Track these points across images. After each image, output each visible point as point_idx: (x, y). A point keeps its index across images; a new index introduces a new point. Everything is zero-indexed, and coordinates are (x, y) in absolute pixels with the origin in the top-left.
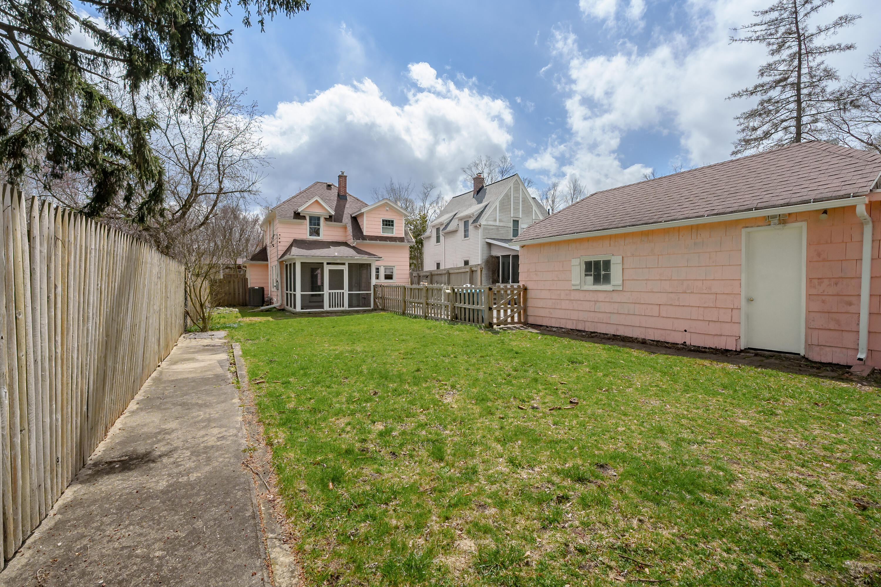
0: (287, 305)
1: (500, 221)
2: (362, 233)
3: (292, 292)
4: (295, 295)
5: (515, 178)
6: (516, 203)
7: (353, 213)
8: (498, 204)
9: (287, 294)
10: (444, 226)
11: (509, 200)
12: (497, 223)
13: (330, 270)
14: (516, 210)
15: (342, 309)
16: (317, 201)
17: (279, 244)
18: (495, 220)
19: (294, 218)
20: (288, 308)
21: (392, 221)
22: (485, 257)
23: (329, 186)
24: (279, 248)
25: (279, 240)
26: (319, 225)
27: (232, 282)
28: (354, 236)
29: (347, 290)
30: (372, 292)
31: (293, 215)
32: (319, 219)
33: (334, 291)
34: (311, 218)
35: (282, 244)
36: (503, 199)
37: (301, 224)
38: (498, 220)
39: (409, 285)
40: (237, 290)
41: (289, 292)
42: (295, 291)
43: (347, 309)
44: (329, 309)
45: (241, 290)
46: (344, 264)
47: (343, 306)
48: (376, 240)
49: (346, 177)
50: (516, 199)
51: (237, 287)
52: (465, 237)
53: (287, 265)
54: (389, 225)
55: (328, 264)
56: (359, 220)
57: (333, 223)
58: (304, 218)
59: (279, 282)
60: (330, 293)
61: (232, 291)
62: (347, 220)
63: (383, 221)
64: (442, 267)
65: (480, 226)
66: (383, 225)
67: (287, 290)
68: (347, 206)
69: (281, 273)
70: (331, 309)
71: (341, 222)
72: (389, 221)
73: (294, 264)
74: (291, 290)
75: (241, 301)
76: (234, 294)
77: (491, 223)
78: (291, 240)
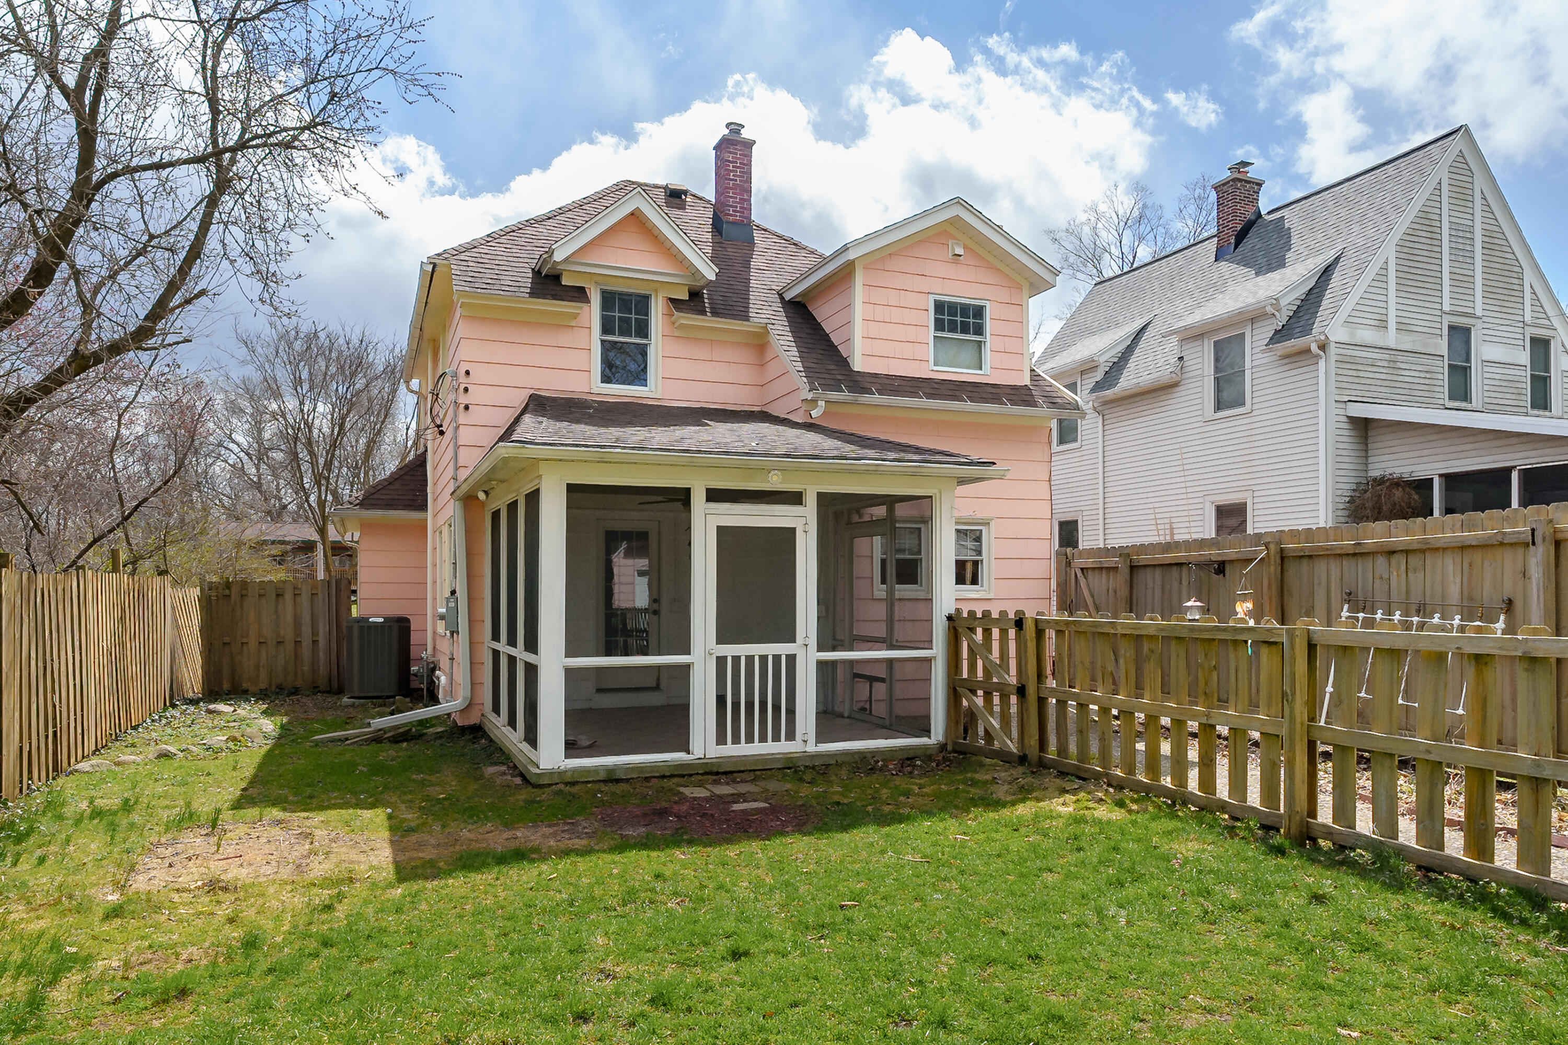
0: (496, 709)
1: (1402, 328)
2: (844, 363)
3: (520, 653)
4: (532, 671)
5: (1457, 143)
6: (1462, 254)
7: (789, 287)
8: (1389, 252)
9: (496, 653)
10: (1099, 375)
11: (1435, 238)
12: (1391, 338)
13: (722, 531)
14: (1462, 281)
15: (783, 747)
16: (635, 216)
17: (463, 418)
18: (1382, 325)
19: (533, 294)
20: (498, 726)
21: (979, 312)
22: (1347, 486)
23: (675, 197)
24: (465, 436)
25: (463, 400)
26: (643, 330)
27: (288, 596)
28: (811, 374)
29: (813, 641)
30: (938, 650)
31: (527, 281)
32: (642, 303)
33: (743, 650)
34: (608, 299)
35: (475, 417)
36: (1411, 233)
37: (564, 324)
38: (1392, 325)
39: (1054, 614)
40: (306, 630)
41: (502, 647)
42: (532, 645)
43: (811, 748)
44: (715, 751)
45: (322, 628)
46: (796, 498)
47: (791, 736)
48: (914, 394)
49: (750, 144)
50: (1463, 234)
51: (306, 616)
52: (1219, 405)
53: (496, 515)
54: (965, 329)
55: (714, 495)
56: (823, 313)
57: (708, 321)
58: (579, 294)
59: (462, 594)
60: (721, 661)
61: (288, 632)
62: (767, 313)
63: (939, 307)
64: (1088, 539)
65: (1323, 347)
66: (939, 325)
67: (496, 637)
68: (757, 262)
69: (471, 554)
70: (730, 750)
71: (744, 315)
72: (965, 310)
73: (533, 498)
74: (512, 642)
75: (323, 670)
76: (297, 643)
77: (1368, 336)
78: (519, 398)
